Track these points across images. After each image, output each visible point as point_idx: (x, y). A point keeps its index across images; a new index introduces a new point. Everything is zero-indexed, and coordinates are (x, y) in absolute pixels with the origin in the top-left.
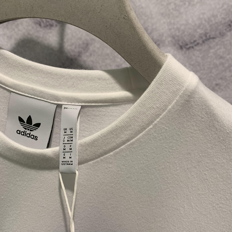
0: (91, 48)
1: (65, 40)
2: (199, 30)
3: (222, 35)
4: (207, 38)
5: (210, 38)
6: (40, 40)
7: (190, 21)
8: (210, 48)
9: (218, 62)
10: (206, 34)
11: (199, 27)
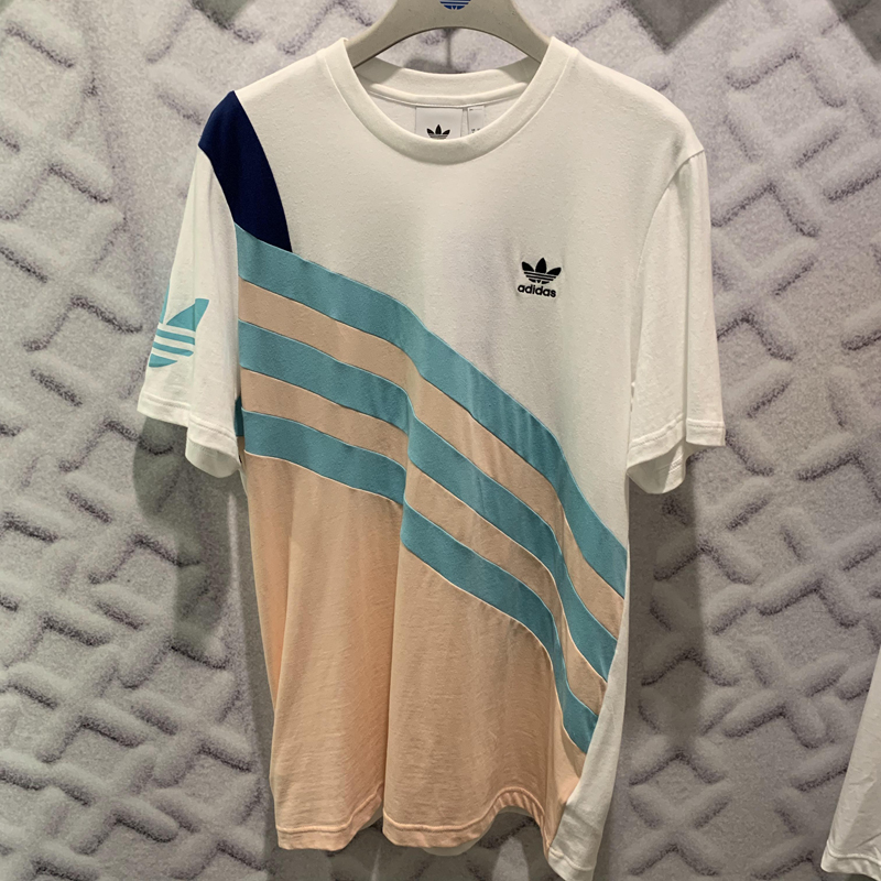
0: (479, 57)
1: (453, 54)
2: (580, 22)
3: (604, 22)
4: (589, 28)
5: (593, 27)
6: (428, 58)
7: (570, 14)
8: (595, 37)
9: (605, 50)
10: (588, 25)
11: (579, 18)
